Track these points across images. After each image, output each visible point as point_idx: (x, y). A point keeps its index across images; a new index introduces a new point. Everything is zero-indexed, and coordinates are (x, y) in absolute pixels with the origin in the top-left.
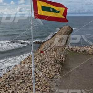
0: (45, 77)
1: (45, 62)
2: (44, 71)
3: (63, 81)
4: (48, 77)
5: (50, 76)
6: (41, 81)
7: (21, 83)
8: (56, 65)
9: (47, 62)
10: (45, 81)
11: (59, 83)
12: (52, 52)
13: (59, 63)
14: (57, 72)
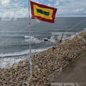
0: (47, 69)
1: (54, 57)
2: (49, 64)
3: (62, 75)
4: (50, 69)
5: (52, 69)
6: (42, 71)
7: (26, 69)
8: (63, 61)
9: (56, 57)
10: (45, 71)
11: (58, 76)
12: (66, 50)
13: (67, 60)
14: (61, 67)
